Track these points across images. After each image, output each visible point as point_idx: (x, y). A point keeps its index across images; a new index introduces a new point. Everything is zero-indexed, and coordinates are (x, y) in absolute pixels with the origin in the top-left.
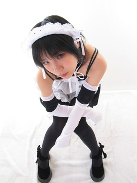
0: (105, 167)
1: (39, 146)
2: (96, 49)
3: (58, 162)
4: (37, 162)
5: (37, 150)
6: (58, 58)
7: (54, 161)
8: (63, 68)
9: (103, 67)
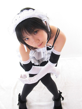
0: (62, 106)
1: (20, 94)
2: (58, 29)
3: (32, 104)
4: (18, 104)
5: (18, 97)
6: (35, 34)
7: (30, 103)
8: (39, 40)
9: (64, 40)
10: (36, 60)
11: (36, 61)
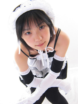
2: (59, 29)
9: (66, 41)
10: (38, 71)
11: (38, 73)
